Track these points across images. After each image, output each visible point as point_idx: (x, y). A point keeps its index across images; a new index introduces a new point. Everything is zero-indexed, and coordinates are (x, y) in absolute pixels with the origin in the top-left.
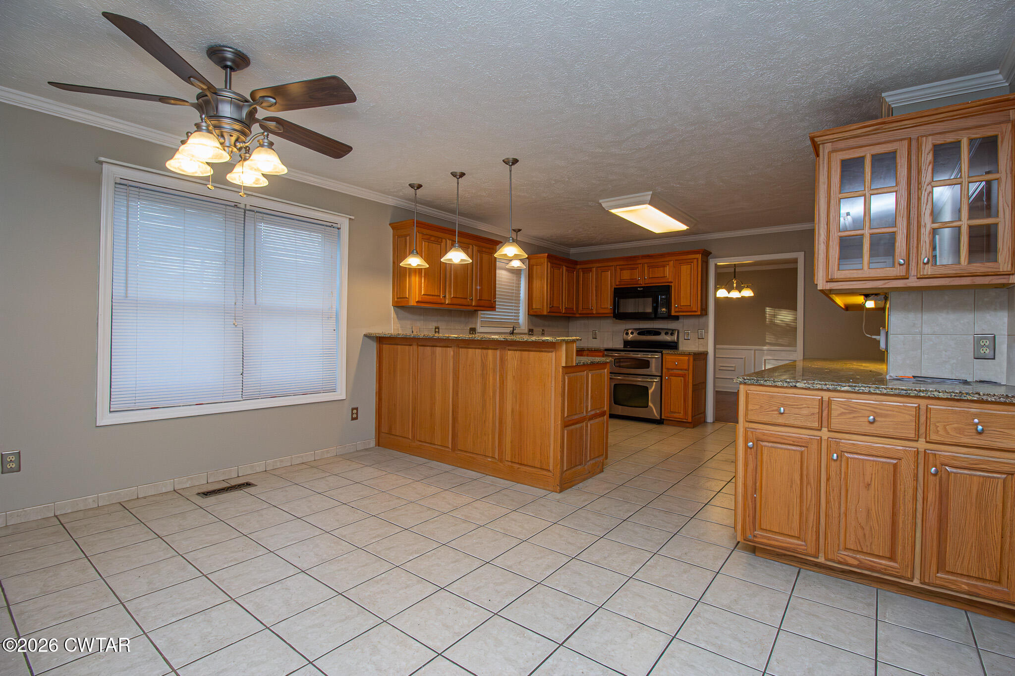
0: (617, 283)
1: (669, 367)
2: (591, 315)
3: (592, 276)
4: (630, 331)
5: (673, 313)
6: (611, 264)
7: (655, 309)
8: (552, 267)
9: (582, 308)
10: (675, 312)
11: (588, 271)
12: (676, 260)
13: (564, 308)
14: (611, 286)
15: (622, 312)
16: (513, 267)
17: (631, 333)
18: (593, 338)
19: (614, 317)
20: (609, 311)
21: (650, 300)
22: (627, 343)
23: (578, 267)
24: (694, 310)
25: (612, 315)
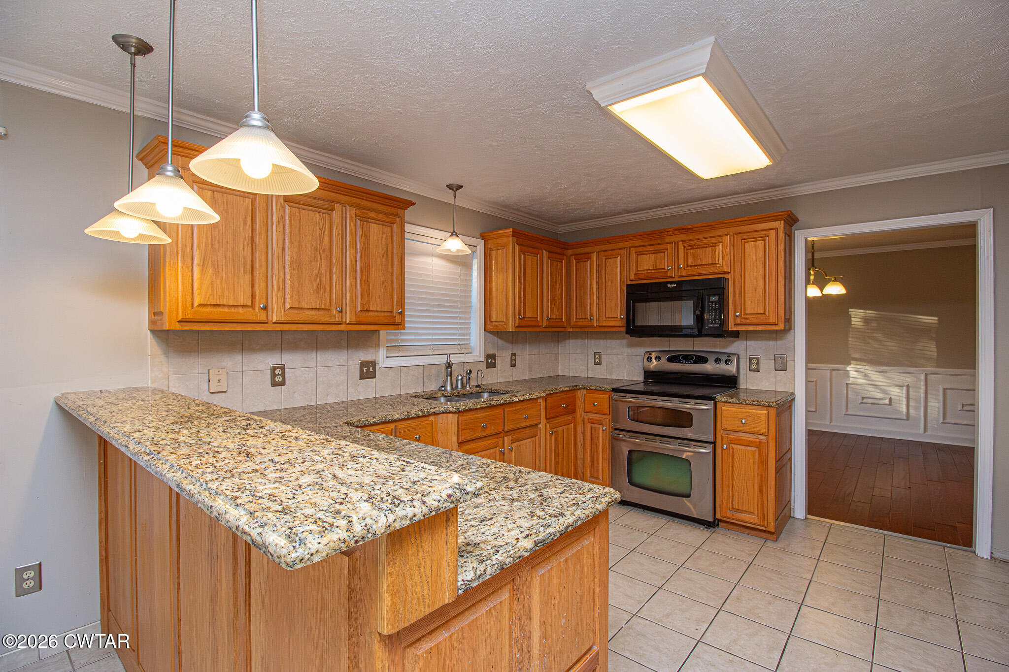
0: (632, 277)
1: (729, 427)
2: (590, 330)
3: (591, 266)
4: (653, 355)
5: (732, 327)
6: (621, 245)
7: (699, 319)
8: (521, 251)
9: (577, 318)
10: (736, 325)
11: (583, 258)
12: (736, 234)
13: (545, 318)
14: (622, 281)
15: (639, 325)
16: (449, 250)
17: (656, 359)
18: (595, 364)
19: (626, 333)
20: (618, 323)
21: (690, 304)
22: (649, 375)
23: (570, 252)
24: (771, 321)
25: (624, 329)
